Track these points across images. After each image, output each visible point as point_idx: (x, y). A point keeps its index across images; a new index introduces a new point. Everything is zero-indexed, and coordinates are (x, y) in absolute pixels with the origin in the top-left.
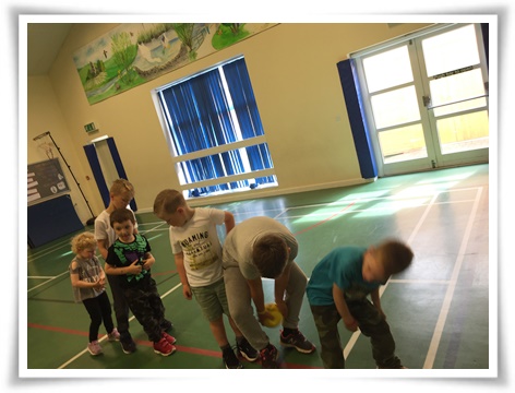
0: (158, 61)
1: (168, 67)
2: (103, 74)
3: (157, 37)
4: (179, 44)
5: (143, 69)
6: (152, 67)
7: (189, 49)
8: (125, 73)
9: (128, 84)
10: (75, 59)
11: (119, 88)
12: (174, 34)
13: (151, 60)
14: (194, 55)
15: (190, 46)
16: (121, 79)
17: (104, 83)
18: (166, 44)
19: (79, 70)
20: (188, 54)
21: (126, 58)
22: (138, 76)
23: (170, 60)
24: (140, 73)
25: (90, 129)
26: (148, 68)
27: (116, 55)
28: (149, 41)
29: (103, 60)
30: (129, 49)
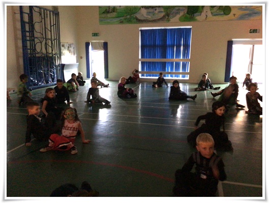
0: (150, 17)
1: (154, 21)
2: (115, 14)
3: (152, 8)
4: (163, 14)
5: (139, 18)
6: (144, 19)
7: (167, 17)
8: (128, 17)
9: (128, 22)
11: (122, 22)
12: (162, 10)
13: (145, 16)
14: (169, 20)
16: (125, 19)
17: (113, 18)
18: (156, 12)
19: (100, 7)
20: (166, 19)
21: (132, 11)
22: (135, 20)
23: (156, 19)
24: (137, 19)
25: (95, 35)
26: (142, 18)
27: (126, 8)
28: (148, 8)
29: (118, 8)
30: (135, 8)
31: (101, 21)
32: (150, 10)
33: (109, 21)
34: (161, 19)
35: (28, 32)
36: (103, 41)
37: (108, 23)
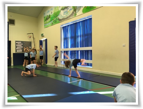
0: (65, 16)
2: (50, 19)
3: (66, 8)
4: (72, 11)
8: (55, 19)
9: (55, 23)
10: (44, 14)
11: (52, 24)
13: (63, 16)
14: (76, 15)
15: (75, 11)
16: (54, 21)
17: (49, 22)
18: (68, 10)
19: (44, 17)
20: (74, 14)
21: (57, 14)
22: (58, 20)
23: (68, 16)
25: (42, 35)
26: (61, 18)
27: (54, 13)
28: (64, 9)
29: (51, 15)
30: (58, 11)
32: (66, 10)
33: (47, 24)
34: (71, 15)
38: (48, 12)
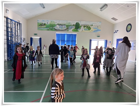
0: (60, 29)
1: (62, 30)
2: (45, 26)
3: (61, 25)
4: (66, 28)
5: (56, 29)
8: (51, 28)
9: (51, 30)
10: (38, 21)
11: (48, 30)
12: (65, 26)
14: (68, 31)
15: (68, 29)
18: (63, 27)
19: (38, 23)
21: (53, 26)
24: (55, 29)
25: (36, 34)
26: (57, 29)
27: (51, 24)
28: (60, 25)
29: (47, 24)
30: (54, 24)
31: (38, 29)
32: (61, 26)
33: (42, 29)
34: (65, 30)
35: (9, 32)
36: (39, 37)
37: (42, 30)
38: (43, 21)
